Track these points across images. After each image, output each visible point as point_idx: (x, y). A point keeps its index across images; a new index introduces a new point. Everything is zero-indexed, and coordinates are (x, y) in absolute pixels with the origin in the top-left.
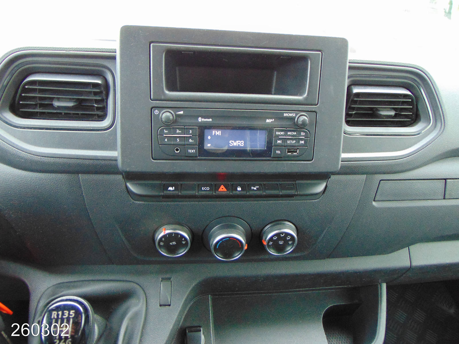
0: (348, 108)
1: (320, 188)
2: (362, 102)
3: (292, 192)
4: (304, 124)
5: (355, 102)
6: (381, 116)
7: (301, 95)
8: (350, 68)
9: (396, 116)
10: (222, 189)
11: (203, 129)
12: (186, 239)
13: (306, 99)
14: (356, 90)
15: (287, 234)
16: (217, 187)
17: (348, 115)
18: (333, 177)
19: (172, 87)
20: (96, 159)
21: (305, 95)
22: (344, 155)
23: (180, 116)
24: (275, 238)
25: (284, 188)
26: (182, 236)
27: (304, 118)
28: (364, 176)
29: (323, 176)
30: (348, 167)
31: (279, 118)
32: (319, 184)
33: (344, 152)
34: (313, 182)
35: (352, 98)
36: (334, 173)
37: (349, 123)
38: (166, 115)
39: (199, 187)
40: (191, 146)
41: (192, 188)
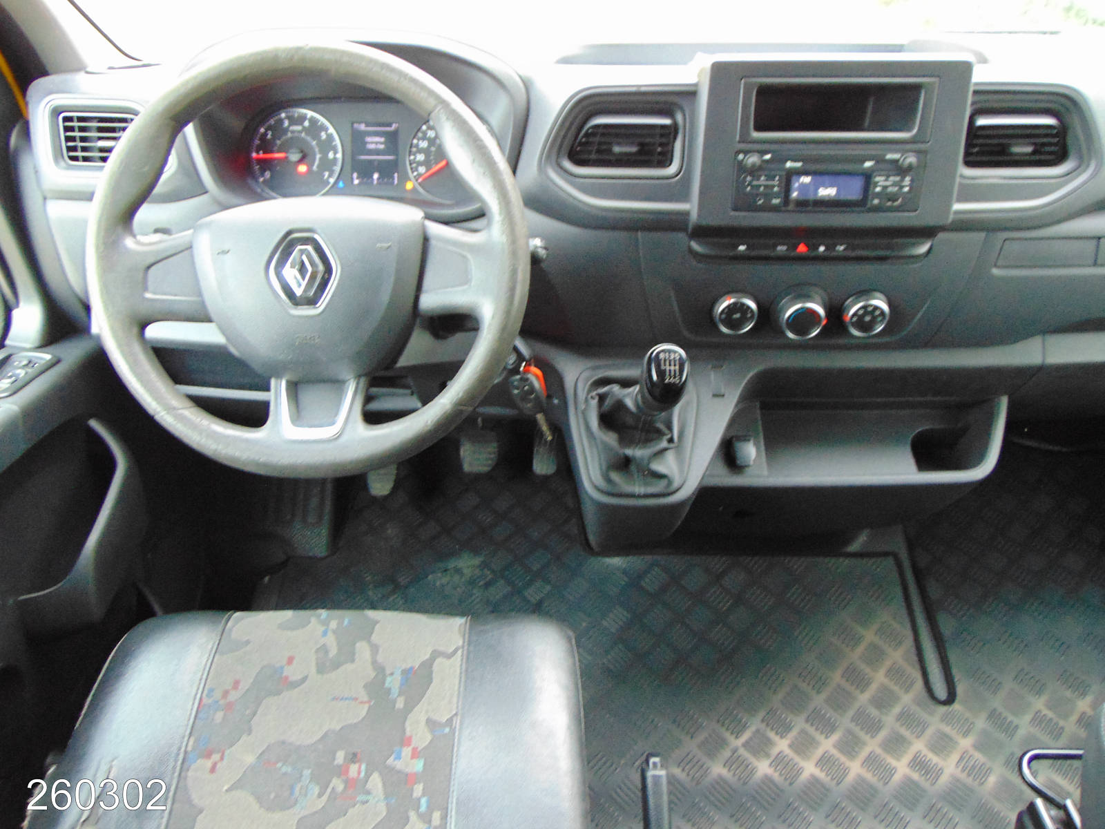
0: (969, 145)
1: (923, 249)
2: (988, 137)
3: (888, 253)
4: (910, 168)
5: (977, 137)
6: (1011, 154)
7: (909, 129)
8: (976, 92)
9: (1034, 153)
10: (802, 248)
11: (791, 175)
12: (752, 311)
13: (915, 136)
14: (982, 121)
15: (876, 308)
16: (795, 247)
17: (967, 154)
18: (941, 236)
19: (759, 127)
20: (660, 212)
21: (915, 131)
22: (957, 206)
23: (767, 161)
24: (861, 312)
25: (876, 248)
26: (749, 307)
27: (911, 159)
28: (983, 235)
29: (928, 232)
30: (962, 221)
31: (880, 160)
32: (923, 243)
33: (959, 200)
34: (912, 240)
35: (974, 132)
36: (943, 229)
37: (969, 163)
38: (753, 159)
39: (775, 246)
40: (776, 195)
41: (766, 247)
